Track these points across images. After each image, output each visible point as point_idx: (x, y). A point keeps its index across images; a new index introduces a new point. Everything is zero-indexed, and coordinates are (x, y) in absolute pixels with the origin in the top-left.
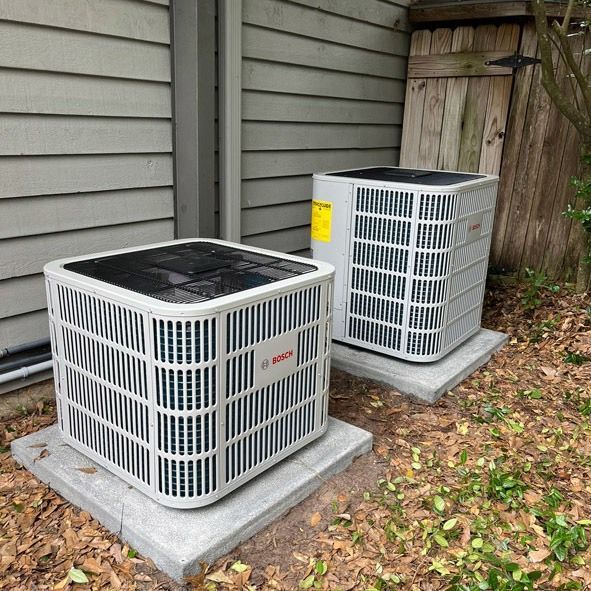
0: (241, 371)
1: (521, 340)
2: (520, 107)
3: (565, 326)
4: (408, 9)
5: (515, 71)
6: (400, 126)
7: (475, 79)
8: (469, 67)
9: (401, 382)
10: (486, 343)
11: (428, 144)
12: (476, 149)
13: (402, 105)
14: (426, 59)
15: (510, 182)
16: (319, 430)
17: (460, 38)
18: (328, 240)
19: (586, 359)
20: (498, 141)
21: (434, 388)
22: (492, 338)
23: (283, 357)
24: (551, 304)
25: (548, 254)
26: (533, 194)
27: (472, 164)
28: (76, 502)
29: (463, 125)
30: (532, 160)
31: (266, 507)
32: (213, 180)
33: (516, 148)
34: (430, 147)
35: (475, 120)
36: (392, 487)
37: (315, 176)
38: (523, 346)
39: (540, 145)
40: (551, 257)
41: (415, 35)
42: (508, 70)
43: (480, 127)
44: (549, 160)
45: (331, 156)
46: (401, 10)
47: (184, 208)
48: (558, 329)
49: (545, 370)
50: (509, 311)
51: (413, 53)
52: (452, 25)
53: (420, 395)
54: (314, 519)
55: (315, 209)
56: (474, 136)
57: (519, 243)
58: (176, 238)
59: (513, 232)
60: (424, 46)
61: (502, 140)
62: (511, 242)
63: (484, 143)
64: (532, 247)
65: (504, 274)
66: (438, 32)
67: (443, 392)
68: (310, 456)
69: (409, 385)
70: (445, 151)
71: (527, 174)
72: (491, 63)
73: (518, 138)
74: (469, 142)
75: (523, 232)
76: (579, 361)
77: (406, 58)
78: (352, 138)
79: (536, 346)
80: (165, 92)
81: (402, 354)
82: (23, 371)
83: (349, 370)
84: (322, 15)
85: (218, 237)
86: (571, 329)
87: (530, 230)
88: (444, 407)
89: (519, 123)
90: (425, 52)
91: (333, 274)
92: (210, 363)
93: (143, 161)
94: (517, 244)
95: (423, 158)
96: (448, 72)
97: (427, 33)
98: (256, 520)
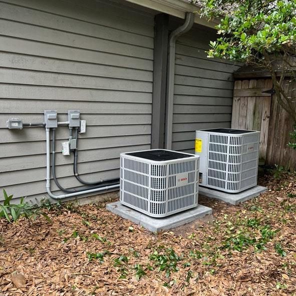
0: (172, 181)
1: (273, 190)
2: (275, 107)
3: (290, 186)
4: (233, 74)
5: (272, 95)
6: (231, 114)
7: (258, 98)
8: (256, 93)
9: (225, 199)
10: (258, 190)
11: (241, 121)
12: (260, 122)
13: (232, 106)
14: (240, 90)
15: (273, 134)
16: (195, 205)
17: (252, 84)
18: (201, 152)
19: (295, 196)
20: (267, 119)
21: (235, 200)
22: (261, 188)
23: (184, 179)
24: (287, 179)
25: (290, 162)
26: (282, 139)
27: (258, 128)
28: (126, 218)
29: (254, 114)
30: (281, 126)
31: (178, 220)
32: (163, 133)
33: (274, 122)
34: (242, 122)
35: (259, 112)
36: (217, 223)
37: (197, 131)
38: (273, 192)
39: (283, 121)
40: (291, 163)
41: (236, 82)
42: (270, 95)
43: (260, 115)
44: (287, 126)
45: (204, 124)
46: (230, 74)
47: (154, 141)
48: (288, 187)
49: (278, 198)
50: (272, 181)
51: (235, 88)
52: (249, 79)
53: (231, 203)
54: (193, 227)
55: (197, 141)
56: (258, 118)
57: (278, 157)
58: (151, 149)
59: (275, 153)
60: (239, 86)
61: (269, 119)
62: (274, 156)
63: (262, 120)
64: (283, 159)
65: (272, 169)
66: (244, 81)
67: (239, 202)
68: (192, 212)
69: (228, 199)
70: (248, 123)
71: (279, 131)
72: (263, 92)
73: (275, 118)
74: (256, 120)
75: (279, 153)
76: (292, 196)
77: (233, 90)
78: (211, 118)
79: (278, 192)
80: (150, 106)
81: (226, 190)
82: (107, 187)
83: (208, 195)
84: (200, 79)
85: (164, 149)
86: (292, 187)
87: (282, 153)
88: (239, 206)
89: (275, 113)
90: (239, 88)
91: (199, 157)
92: (165, 177)
93: (143, 126)
94: (277, 157)
95: (240, 126)
96: (248, 95)
97: (240, 82)
98: (176, 223)
